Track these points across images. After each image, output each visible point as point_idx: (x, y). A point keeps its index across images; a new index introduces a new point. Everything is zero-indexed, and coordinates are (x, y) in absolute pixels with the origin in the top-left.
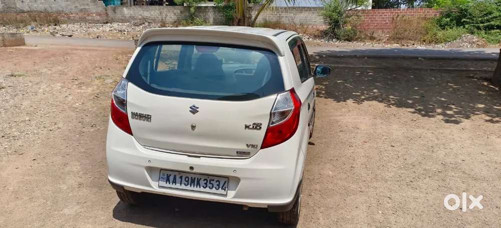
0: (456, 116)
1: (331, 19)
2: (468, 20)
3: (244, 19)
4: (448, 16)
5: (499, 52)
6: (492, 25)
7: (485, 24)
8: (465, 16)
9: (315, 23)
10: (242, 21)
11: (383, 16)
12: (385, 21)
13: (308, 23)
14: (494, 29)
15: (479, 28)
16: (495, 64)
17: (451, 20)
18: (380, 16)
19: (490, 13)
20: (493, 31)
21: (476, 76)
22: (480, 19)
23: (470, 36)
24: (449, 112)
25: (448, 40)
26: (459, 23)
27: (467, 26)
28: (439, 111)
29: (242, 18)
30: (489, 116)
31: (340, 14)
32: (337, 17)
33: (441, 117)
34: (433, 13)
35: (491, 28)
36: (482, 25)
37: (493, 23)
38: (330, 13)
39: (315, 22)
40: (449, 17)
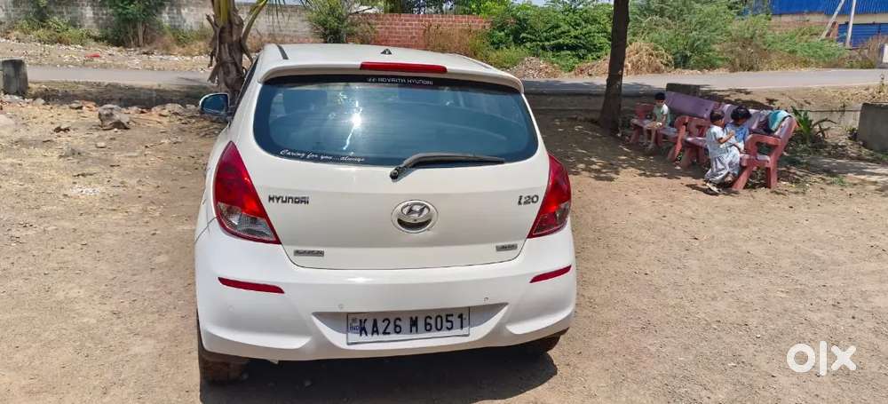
0: (604, 171)
1: (326, 29)
2: (529, 36)
3: (231, 27)
4: (501, 29)
5: (605, 83)
6: (559, 43)
7: (552, 43)
8: (524, 29)
9: (297, 33)
10: (227, 30)
11: (407, 26)
12: (412, 33)
13: (284, 33)
14: (563, 50)
15: (543, 48)
16: (602, 100)
17: (507, 35)
18: (403, 25)
19: (558, 27)
20: (563, 53)
21: (579, 118)
22: (545, 34)
23: (535, 60)
24: (594, 167)
25: (505, 65)
26: (519, 41)
27: (528, 44)
28: (582, 166)
29: (227, 25)
30: (640, 169)
31: (341, 20)
32: (336, 24)
33: (586, 174)
34: (479, 23)
35: (559, 48)
36: (547, 43)
37: (561, 41)
38: (322, 18)
39: (295, 31)
40: (503, 30)
